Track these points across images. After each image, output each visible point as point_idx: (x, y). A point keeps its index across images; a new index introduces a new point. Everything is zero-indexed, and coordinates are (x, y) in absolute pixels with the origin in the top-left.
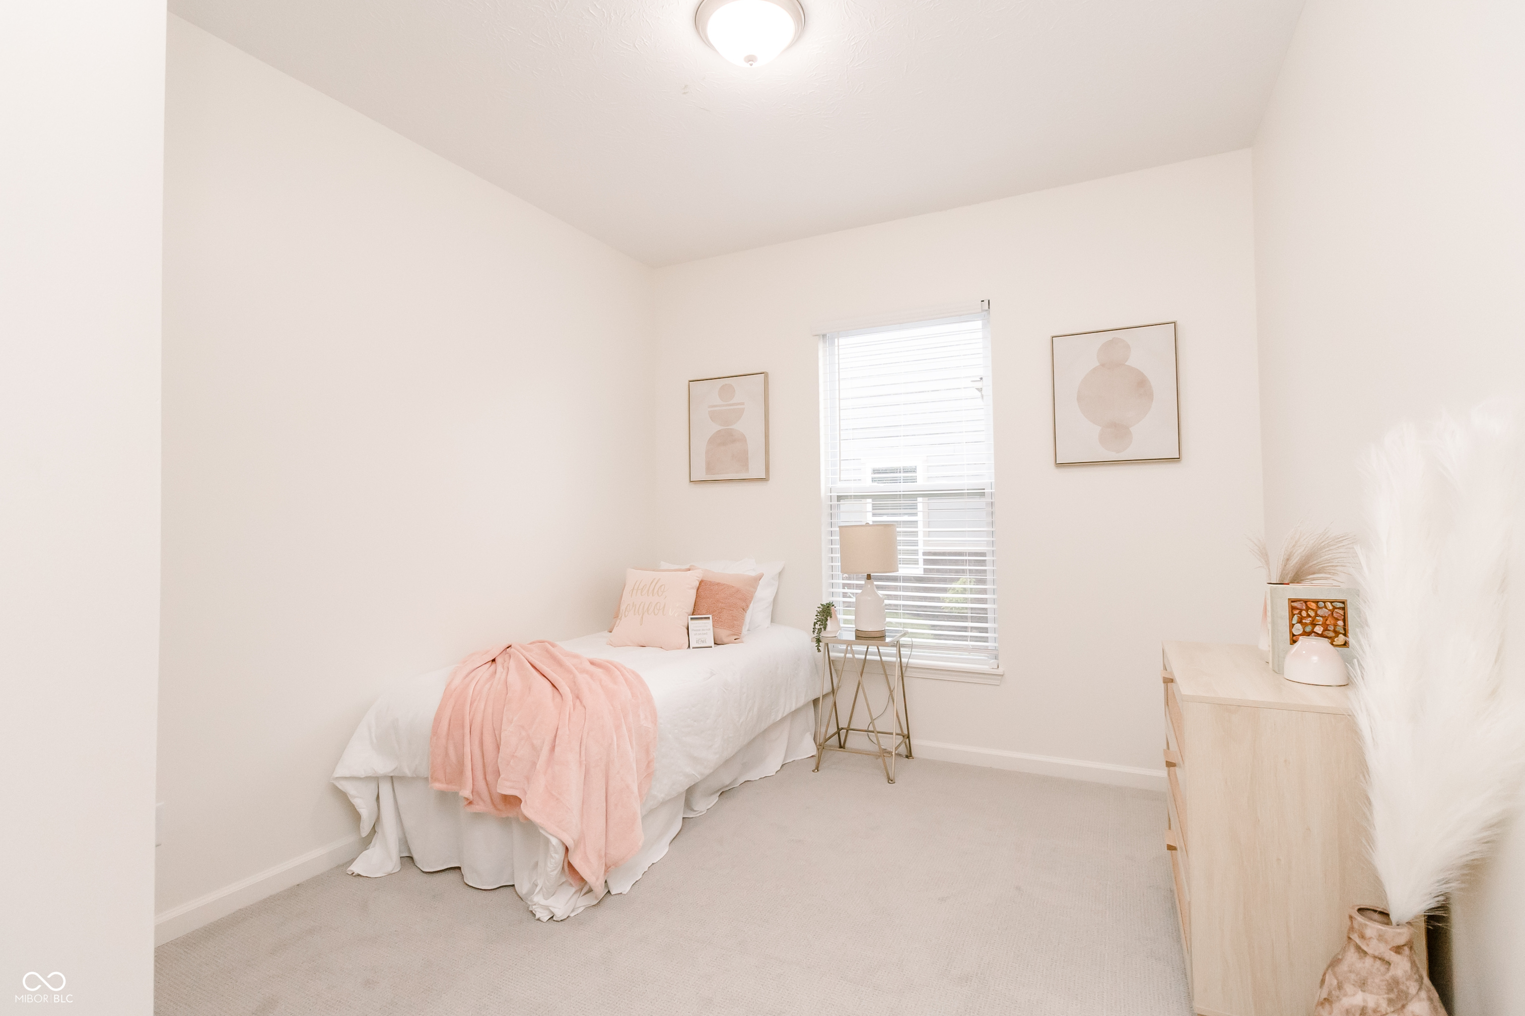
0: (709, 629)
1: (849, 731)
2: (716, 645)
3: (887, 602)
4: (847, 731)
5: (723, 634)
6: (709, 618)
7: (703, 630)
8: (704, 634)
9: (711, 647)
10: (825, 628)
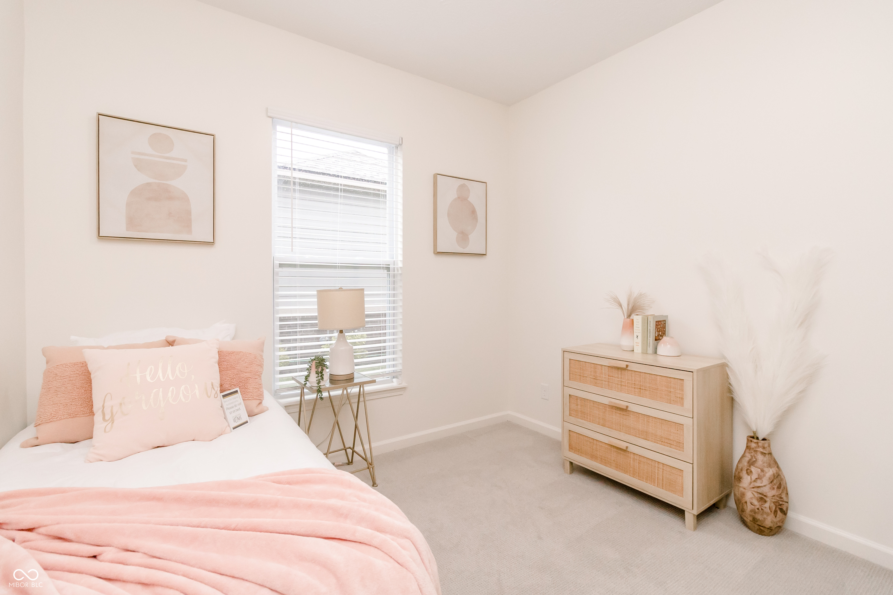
0: (240, 404)
1: (347, 450)
2: (249, 417)
3: (355, 347)
4: (346, 450)
5: (253, 404)
6: (237, 391)
7: (236, 406)
8: (237, 410)
9: (247, 422)
10: (322, 379)
